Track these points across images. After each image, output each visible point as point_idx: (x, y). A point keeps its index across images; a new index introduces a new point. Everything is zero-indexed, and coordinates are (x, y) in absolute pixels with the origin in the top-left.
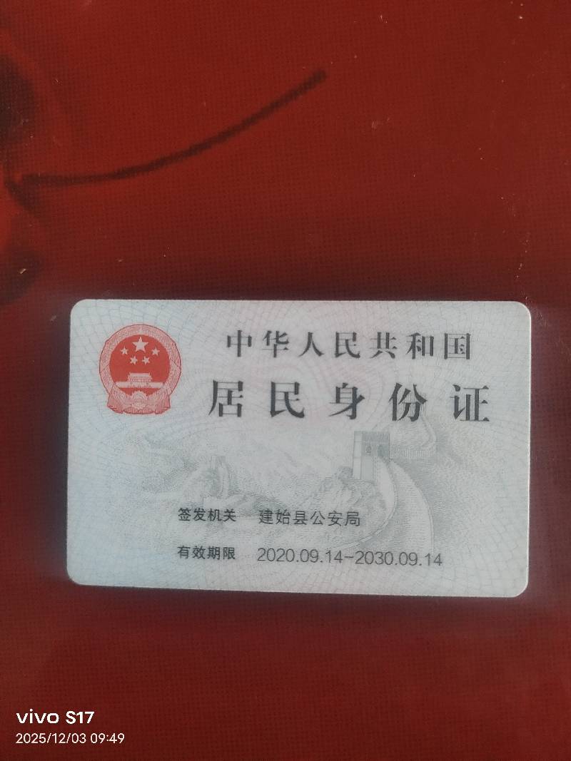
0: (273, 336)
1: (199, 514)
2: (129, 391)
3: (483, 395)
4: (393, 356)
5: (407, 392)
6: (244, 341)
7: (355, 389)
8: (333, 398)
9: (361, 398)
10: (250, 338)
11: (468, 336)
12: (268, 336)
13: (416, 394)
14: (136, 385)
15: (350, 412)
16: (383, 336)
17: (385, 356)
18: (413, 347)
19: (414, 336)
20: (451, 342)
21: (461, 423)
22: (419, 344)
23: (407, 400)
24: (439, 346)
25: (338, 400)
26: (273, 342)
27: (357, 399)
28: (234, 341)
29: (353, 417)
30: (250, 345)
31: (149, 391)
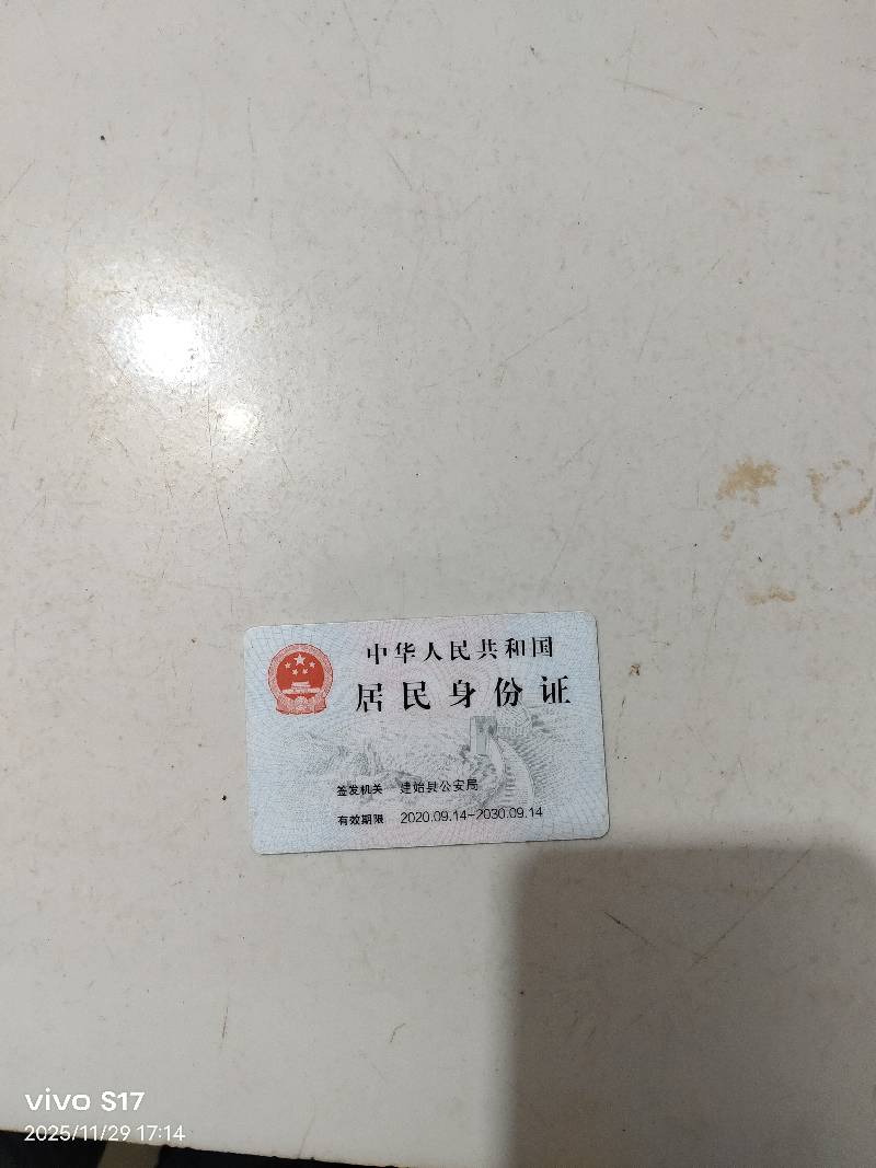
0: (402, 647)
1: (353, 789)
2: (293, 697)
3: (563, 685)
4: (495, 657)
5: (507, 684)
6: (381, 652)
7: (468, 684)
8: (452, 692)
9: (473, 690)
10: (385, 649)
11: (550, 638)
12: (398, 648)
13: (515, 686)
14: (298, 691)
15: (465, 702)
16: (487, 642)
17: (488, 657)
18: (510, 649)
19: (510, 640)
20: (538, 646)
21: (549, 705)
22: (514, 647)
23: (508, 690)
24: (529, 646)
25: (455, 694)
26: (403, 651)
27: (470, 692)
28: (373, 652)
29: (468, 705)
30: (385, 654)
31: (309, 696)
